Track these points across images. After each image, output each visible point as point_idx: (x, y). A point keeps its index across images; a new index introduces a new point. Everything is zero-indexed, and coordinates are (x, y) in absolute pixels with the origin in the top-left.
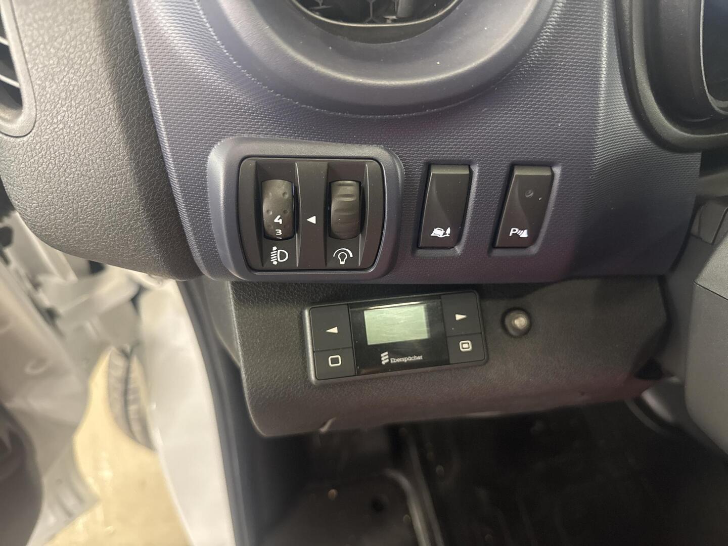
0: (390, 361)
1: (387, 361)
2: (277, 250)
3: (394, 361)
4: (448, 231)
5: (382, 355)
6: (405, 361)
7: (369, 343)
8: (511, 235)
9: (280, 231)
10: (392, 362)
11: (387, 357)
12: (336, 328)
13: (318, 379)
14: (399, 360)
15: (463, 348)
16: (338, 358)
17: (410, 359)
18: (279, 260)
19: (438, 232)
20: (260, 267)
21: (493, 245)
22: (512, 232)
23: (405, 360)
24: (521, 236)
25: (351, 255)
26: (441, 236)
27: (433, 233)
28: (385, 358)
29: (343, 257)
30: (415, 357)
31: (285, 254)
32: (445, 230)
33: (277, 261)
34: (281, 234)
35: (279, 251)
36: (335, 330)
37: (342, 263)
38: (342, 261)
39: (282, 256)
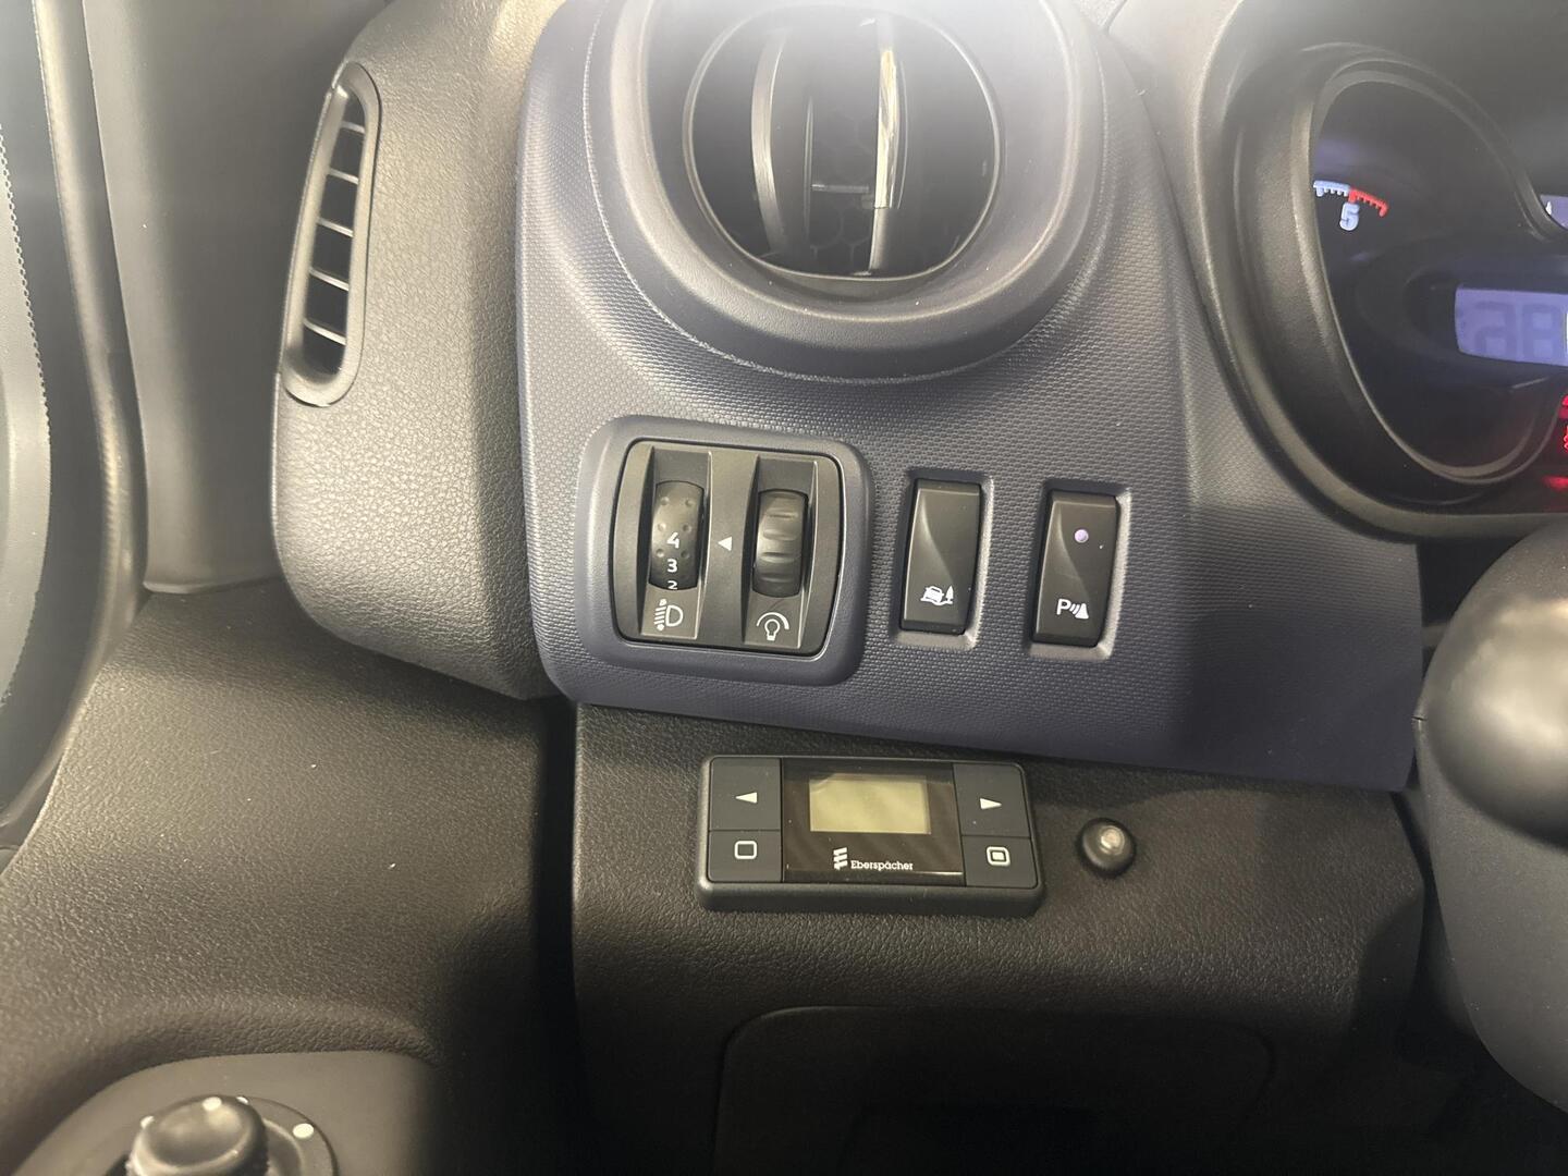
0: (850, 864)
1: (845, 863)
2: (666, 606)
3: (856, 865)
4: (950, 593)
5: (836, 852)
6: (880, 869)
7: (812, 829)
8: (1059, 612)
9: (675, 562)
10: (853, 867)
11: (845, 857)
12: (755, 795)
13: (712, 882)
14: (866, 866)
15: (993, 860)
16: (752, 846)
17: (889, 866)
18: (668, 624)
19: (933, 596)
20: (634, 634)
21: (1030, 636)
22: (1060, 607)
23: (879, 867)
24: (1077, 616)
25: (787, 627)
26: (938, 604)
27: (925, 596)
28: (840, 859)
29: (772, 627)
30: (899, 864)
31: (679, 615)
32: (945, 592)
33: (664, 624)
34: (675, 570)
35: (670, 607)
36: (752, 798)
37: (771, 638)
38: (771, 634)
39: (674, 616)
